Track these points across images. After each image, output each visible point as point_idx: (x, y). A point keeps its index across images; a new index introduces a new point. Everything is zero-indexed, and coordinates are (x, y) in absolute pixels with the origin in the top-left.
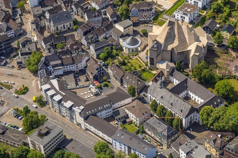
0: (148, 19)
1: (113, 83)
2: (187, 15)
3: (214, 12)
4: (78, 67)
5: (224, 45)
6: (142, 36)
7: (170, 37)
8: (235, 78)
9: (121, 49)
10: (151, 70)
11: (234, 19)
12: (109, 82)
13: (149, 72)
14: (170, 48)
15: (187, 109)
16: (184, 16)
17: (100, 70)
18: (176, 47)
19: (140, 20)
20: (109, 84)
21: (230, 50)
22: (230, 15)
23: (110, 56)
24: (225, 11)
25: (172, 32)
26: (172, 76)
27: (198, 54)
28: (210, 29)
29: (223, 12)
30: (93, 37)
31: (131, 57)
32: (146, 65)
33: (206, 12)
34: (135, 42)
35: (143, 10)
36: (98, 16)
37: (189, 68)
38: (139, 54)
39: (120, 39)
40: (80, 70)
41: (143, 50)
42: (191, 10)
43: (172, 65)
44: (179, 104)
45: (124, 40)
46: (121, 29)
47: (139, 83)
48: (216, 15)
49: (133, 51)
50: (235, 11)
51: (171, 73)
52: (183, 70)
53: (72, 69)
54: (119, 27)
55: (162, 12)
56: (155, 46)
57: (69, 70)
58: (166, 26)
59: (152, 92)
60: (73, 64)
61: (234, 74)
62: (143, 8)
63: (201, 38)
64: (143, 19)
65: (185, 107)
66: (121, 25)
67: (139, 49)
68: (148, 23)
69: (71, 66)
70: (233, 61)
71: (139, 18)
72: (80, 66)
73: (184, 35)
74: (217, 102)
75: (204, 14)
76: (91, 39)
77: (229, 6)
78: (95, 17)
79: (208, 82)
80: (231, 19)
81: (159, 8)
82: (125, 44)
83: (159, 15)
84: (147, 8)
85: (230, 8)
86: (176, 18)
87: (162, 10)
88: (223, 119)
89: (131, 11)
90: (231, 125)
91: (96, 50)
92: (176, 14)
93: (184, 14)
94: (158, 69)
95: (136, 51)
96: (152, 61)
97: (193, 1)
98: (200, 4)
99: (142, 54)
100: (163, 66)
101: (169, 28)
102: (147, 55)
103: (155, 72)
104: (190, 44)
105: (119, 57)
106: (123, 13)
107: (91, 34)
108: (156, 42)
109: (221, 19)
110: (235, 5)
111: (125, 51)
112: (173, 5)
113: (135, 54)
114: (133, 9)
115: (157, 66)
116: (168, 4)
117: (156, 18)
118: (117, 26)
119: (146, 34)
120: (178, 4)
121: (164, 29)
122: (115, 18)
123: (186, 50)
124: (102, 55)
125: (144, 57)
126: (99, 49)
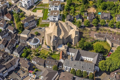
0: (34, 25)
1: (39, 68)
2: (56, 17)
3: (67, 11)
4: (14, 67)
5: (82, 26)
6: (37, 36)
7: (59, 32)
8: (97, 41)
9: (30, 47)
10: (55, 52)
11: (78, 12)
12: (37, 68)
13: (55, 54)
14: (61, 37)
16: (55, 18)
17: (29, 64)
18: (64, 36)
19: (30, 27)
20: (38, 69)
21: (87, 28)
22: (75, 10)
23: (28, 54)
24: (72, 9)
25: (59, 29)
26: (69, 52)
27: (77, 35)
28: (71, 20)
29: (71, 9)
30: (11, 47)
31: (39, 49)
32: (52, 51)
33: (62, 12)
34: (36, 41)
35: (31, 21)
36: (6, 33)
37: (73, 44)
38: (42, 46)
39: (27, 42)
40: (16, 68)
41: (43, 43)
42: (57, 13)
43: (67, 46)
45: (30, 42)
46: (26, 36)
47: (56, 62)
48: (68, 12)
49: (37, 46)
50: (76, 7)
51: (68, 51)
52: (71, 46)
53: (12, 69)
55: (39, 19)
56: (55, 39)
57: (10, 71)
58: (55, 26)
59: (67, 64)
60: (12, 66)
61: (97, 39)
62: (30, 20)
63: (72, 27)
64: (31, 27)
65: (91, 66)
66: (24, 34)
67: (41, 44)
68: (34, 28)
69: (11, 68)
70: (90, 33)
71: (29, 27)
72: (16, 66)
73: (65, 28)
74: (100, 56)
75: (62, 13)
76: (11, 48)
77: (73, 5)
78: (5, 34)
79: (89, 48)
80: (76, 12)
81: (36, 18)
82: (31, 44)
83: (38, 21)
84: (32, 20)
85: (73, 6)
86: (50, 20)
87: (39, 18)
88: (113, 64)
89: (24, 24)
90: (119, 66)
91: (19, 53)
92: (50, 18)
93: (54, 16)
94: (58, 51)
95: (39, 46)
96: (54, 48)
97: (53, 8)
98: (58, 9)
99: (44, 46)
100: (63, 48)
101: (57, 26)
102: (47, 45)
103: (57, 53)
104: (69, 32)
105: (32, 52)
106: (20, 27)
107: (9, 45)
108: (55, 37)
109: (72, 13)
110: (75, 4)
111: (32, 47)
112: (43, 14)
113: (40, 47)
114: (25, 22)
115: (58, 49)
116: (39, 14)
117: (38, 24)
118: (22, 35)
119: (38, 34)
120: (45, 12)
121: (55, 28)
122: (15, 31)
123: (69, 35)
124: (23, 55)
125: (46, 47)
126: (20, 52)
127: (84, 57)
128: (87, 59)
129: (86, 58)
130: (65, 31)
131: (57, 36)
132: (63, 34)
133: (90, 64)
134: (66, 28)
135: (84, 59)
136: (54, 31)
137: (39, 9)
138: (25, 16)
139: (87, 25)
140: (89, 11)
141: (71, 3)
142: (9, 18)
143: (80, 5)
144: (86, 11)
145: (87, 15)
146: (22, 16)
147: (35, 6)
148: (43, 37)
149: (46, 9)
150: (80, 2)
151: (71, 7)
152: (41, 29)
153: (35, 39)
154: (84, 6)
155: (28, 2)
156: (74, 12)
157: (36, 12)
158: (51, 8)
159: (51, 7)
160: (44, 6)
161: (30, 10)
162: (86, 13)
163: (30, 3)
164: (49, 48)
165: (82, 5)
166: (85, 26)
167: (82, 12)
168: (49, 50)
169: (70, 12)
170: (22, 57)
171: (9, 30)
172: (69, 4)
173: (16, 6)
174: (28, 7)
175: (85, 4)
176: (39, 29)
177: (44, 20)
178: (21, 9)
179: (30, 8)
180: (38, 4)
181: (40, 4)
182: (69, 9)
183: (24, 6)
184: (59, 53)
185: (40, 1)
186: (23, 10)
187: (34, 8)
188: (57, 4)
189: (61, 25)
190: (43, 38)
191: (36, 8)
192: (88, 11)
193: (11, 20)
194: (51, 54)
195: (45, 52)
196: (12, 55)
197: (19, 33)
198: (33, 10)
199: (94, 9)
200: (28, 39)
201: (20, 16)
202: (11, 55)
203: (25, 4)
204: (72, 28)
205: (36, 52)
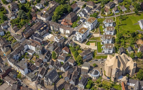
0: (90, 58)
2: (111, 49)
3: (118, 43)
6: (95, 68)
7: (119, 64)
9: (91, 78)
10: (115, 83)
13: (116, 85)
14: (121, 69)
18: (123, 68)
19: (87, 59)
22: (125, 42)
24: (122, 41)
26: (129, 82)
27: (135, 67)
33: (114, 44)
34: (96, 73)
35: (88, 54)
37: (130, 75)
38: (102, 77)
39: (88, 74)
45: (91, 73)
54: (85, 68)
55: (94, 52)
56: (117, 71)
58: (115, 59)
67: (101, 75)
68: (91, 60)
75: (114, 46)
76: (75, 80)
78: (67, 67)
80: (126, 44)
82: (91, 75)
83: (94, 54)
85: (123, 39)
92: (105, 51)
93: (109, 49)
94: (118, 81)
95: (99, 77)
96: (115, 79)
97: (106, 41)
98: (110, 42)
99: (104, 77)
100: (124, 79)
101: (117, 59)
102: (106, 76)
103: (118, 84)
104: (127, 64)
105: (95, 83)
106: (80, 60)
107: (73, 77)
108: (117, 69)
109: (123, 46)
110: (124, 37)
111: (93, 79)
112: (97, 47)
113: (101, 78)
114: (84, 56)
115: (118, 80)
116: (93, 47)
117: (94, 56)
118: (83, 68)
119: (96, 66)
120: (98, 45)
122: (75, 64)
123: (127, 67)
125: (106, 78)
130: (124, 63)
131: (118, 68)
132: (122, 66)
134: (124, 60)
136: (115, 64)
137: (91, 42)
138: (81, 49)
139: (140, 57)
140: (137, 43)
141: (121, 36)
142: (67, 52)
143: (129, 38)
144: (135, 43)
145: (137, 47)
146: (78, 49)
147: (88, 40)
148: (101, 68)
149: (98, 42)
150: (129, 35)
151: (121, 40)
152: (98, 60)
153: (96, 71)
154: (133, 38)
155: (82, 37)
156: (125, 45)
157: (89, 45)
159: (104, 40)
160: (95, 39)
161: (84, 44)
162: (136, 45)
163: (84, 37)
164: (109, 80)
165: (131, 38)
166: (138, 57)
167: (132, 44)
168: (110, 81)
169: (121, 44)
170: (87, 88)
171: (70, 63)
172: (120, 37)
173: (71, 40)
174: (82, 41)
176: (95, 61)
177: (99, 52)
178: (76, 42)
179: (84, 41)
181: (91, 38)
182: (120, 42)
183: (78, 39)
184: (120, 84)
185: (91, 35)
186: (78, 43)
187: (87, 41)
188: (109, 37)
189: (120, 57)
190: (101, 70)
191: (88, 41)
192: (137, 44)
193: (69, 53)
194: (113, 85)
195: (106, 83)
196: (76, 86)
197: (78, 65)
198: (87, 43)
199: (142, 41)
201: (76, 49)
202: (75, 86)
203: (80, 38)
204: (129, 60)
205: (98, 83)
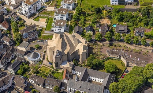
0: (35, 37)
1: (37, 89)
2: (62, 27)
3: (75, 21)
4: (8, 85)
5: (92, 40)
6: (37, 50)
7: (64, 45)
8: (110, 59)
9: (28, 63)
10: (57, 70)
11: (88, 22)
12: (34, 88)
13: (58, 72)
14: (66, 52)
15: (101, 89)
16: (60, 28)
17: (26, 83)
18: (69, 51)
19: (30, 39)
20: (36, 90)
21: (98, 43)
22: (85, 20)
23: (25, 70)
24: (82, 18)
25: (64, 42)
26: (75, 70)
27: (85, 51)
28: (80, 32)
29: (80, 19)
30: (5, 61)
31: (39, 66)
32: (54, 69)
33: (70, 22)
34: (36, 56)
35: (31, 32)
37: (80, 61)
38: (43, 62)
39: (25, 56)
40: (9, 88)
41: (44, 59)
42: (63, 23)
43: (72, 63)
44: (95, 88)
45: (28, 56)
46: (24, 49)
47: (58, 82)
48: (77, 23)
49: (37, 61)
50: (87, 17)
51: (73, 69)
52: (77, 64)
53: (4, 89)
54: (21, 48)
55: (41, 30)
56: (58, 54)
57: (2, 90)
58: (59, 39)
59: (71, 85)
60: (4, 85)
61: (109, 56)
62: (31, 31)
63: (80, 40)
64: (31, 38)
65: (100, 88)
66: (22, 46)
67: (42, 59)
69: (3, 87)
70: (102, 49)
71: (28, 38)
72: (9, 85)
73: (71, 41)
74: (112, 77)
75: (69, 24)
76: (5, 63)
77: (83, 15)
79: (99, 67)
80: (86, 22)
81: (38, 28)
82: (29, 58)
83: (40, 32)
84: (33, 30)
85: (83, 16)
87: (41, 28)
88: (127, 87)
89: (23, 35)
90: (133, 89)
91: (14, 70)
92: (54, 29)
93: (60, 27)
94: (61, 68)
95: (39, 62)
96: (57, 65)
97: (59, 17)
98: (65, 18)
99: (45, 62)
100: (67, 66)
101: (61, 39)
102: (49, 61)
103: (60, 71)
104: (76, 46)
105: (31, 69)
106: (18, 38)
107: (3, 59)
108: (58, 51)
109: (81, 24)
110: (86, 13)
111: (31, 63)
112: (46, 23)
113: (41, 64)
114: (24, 33)
115: (61, 67)
116: (42, 23)
117: (40, 35)
118: (19, 48)
119: (39, 48)
120: (49, 22)
121: (59, 41)
122: (12, 43)
123: (75, 50)
124: (20, 71)
125: (47, 63)
126: (16, 68)
127: (92, 78)
128: (95, 80)
129: (95, 78)
130: (71, 45)
131: (61, 50)
132: (68, 48)
133: (98, 87)
134: (73, 41)
135: (92, 80)
136: (58, 45)
137: (42, 17)
138: (25, 26)
139: (98, 39)
140: (102, 22)
141: (81, 11)
142: (5, 27)
143: (92, 15)
144: (99, 22)
145: (99, 27)
146: (21, 25)
147: (37, 14)
148: (45, 51)
149: (50, 18)
150: (92, 11)
151: (81, 17)
152: (44, 41)
154: (97, 16)
155: (29, 9)
156: (85, 23)
157: (38, 21)
158: (57, 17)
159: (56, 15)
160: (48, 14)
161: (32, 19)
162: (98, 25)
163: (32, 9)
164: (50, 65)
165: (94, 15)
166: (96, 40)
167: (94, 23)
168: (51, 67)
169: (80, 22)
170: (18, 74)
171: (5, 42)
172: (78, 13)
173: (15, 13)
174: (29, 15)
175: (97, 13)
176: (40, 42)
177: (48, 30)
178: (21, 16)
179: (32, 16)
180: (41, 11)
181: (43, 12)
182: (78, 19)
183: (24, 13)
184: (63, 72)
185: (44, 8)
186: (23, 18)
187: (36, 16)
188: (63, 12)
189: (67, 37)
190: (45, 53)
191: (38, 16)
192: (100, 23)
193: (8, 30)
194: (53, 72)
195: (46, 69)
196: (6, 71)
197: (16, 45)
198: (35, 18)
199: (108, 20)
200: (27, 53)
201: (19, 25)
202: (4, 71)
203: (26, 11)
204: (80, 42)
205: (35, 69)
